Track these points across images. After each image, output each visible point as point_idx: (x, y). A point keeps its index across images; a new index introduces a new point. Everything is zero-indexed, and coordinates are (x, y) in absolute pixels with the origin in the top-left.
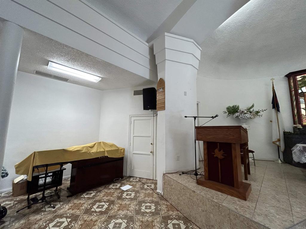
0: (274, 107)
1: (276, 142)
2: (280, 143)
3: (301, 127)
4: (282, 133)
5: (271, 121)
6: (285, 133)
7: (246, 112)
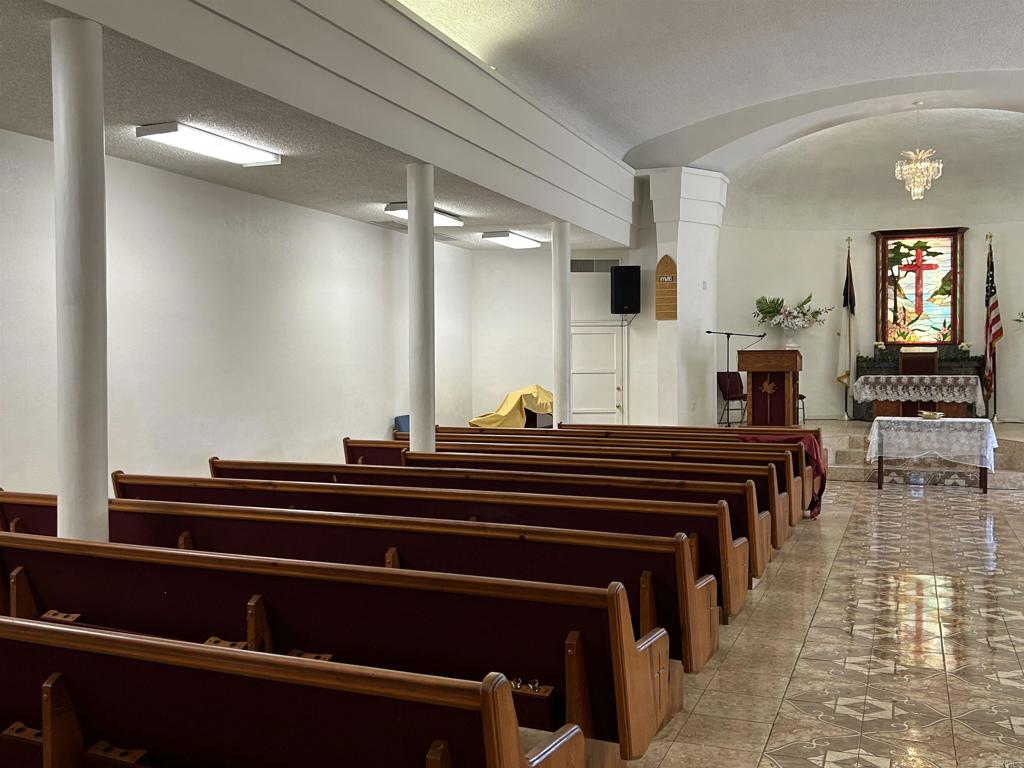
0: (845, 304)
1: (843, 377)
2: (849, 382)
3: (884, 347)
4: (854, 360)
5: (839, 334)
6: (859, 359)
7: (795, 313)
